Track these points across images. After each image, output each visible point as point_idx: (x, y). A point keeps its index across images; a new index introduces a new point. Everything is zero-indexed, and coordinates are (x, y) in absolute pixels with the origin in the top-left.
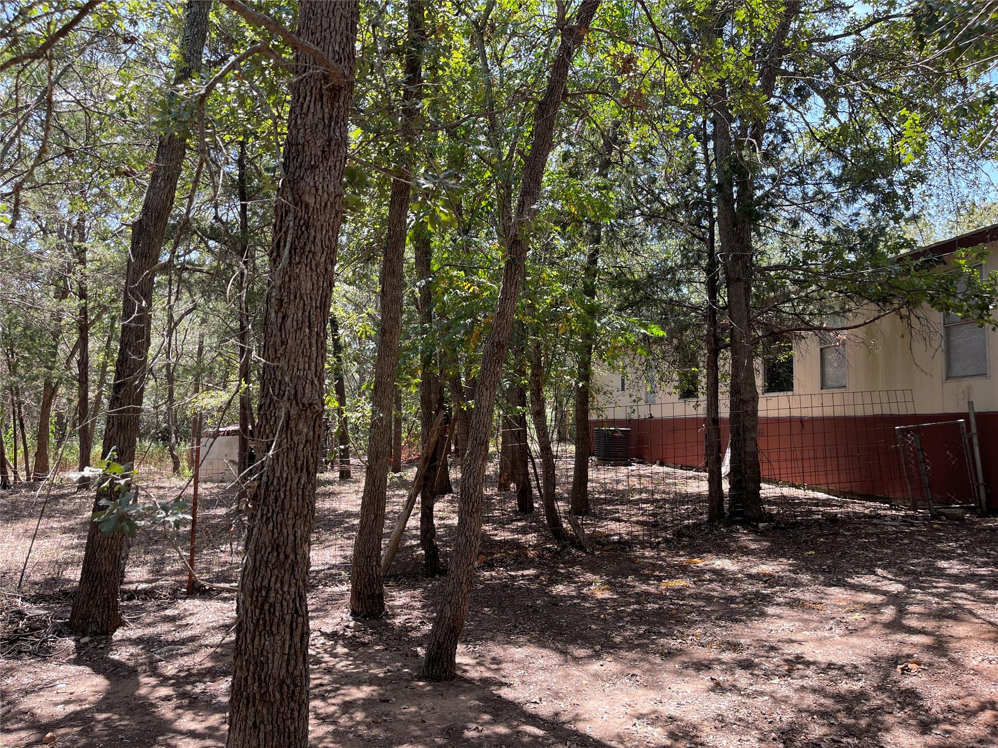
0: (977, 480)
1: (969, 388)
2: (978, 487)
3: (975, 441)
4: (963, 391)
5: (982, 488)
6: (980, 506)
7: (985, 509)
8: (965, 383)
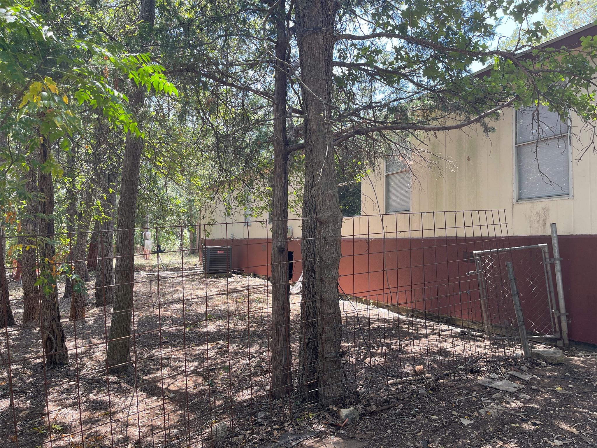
0: (558, 309)
1: (546, 210)
2: (559, 318)
3: (558, 267)
4: (538, 213)
5: (564, 319)
6: (561, 338)
7: (567, 342)
8: (540, 205)
